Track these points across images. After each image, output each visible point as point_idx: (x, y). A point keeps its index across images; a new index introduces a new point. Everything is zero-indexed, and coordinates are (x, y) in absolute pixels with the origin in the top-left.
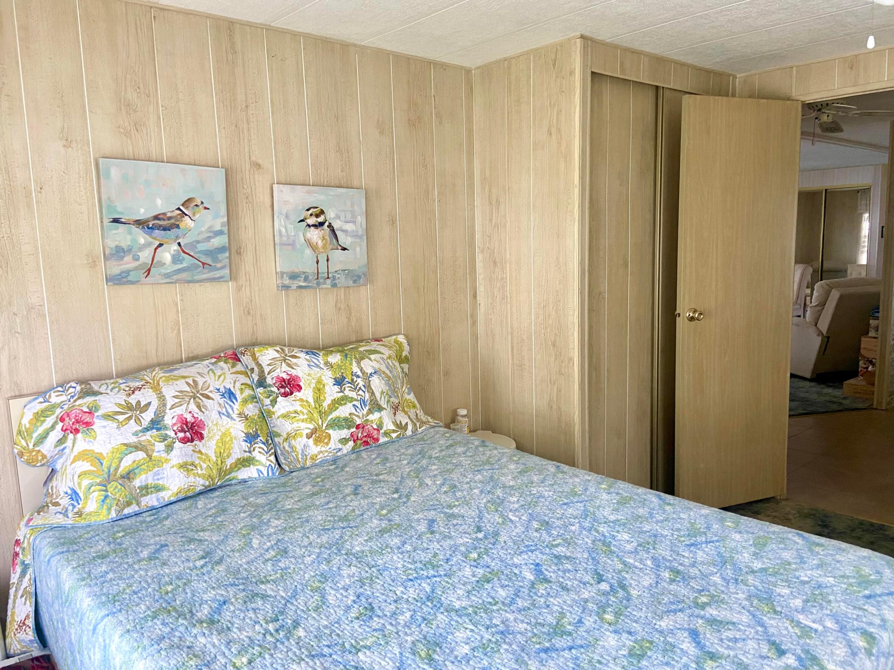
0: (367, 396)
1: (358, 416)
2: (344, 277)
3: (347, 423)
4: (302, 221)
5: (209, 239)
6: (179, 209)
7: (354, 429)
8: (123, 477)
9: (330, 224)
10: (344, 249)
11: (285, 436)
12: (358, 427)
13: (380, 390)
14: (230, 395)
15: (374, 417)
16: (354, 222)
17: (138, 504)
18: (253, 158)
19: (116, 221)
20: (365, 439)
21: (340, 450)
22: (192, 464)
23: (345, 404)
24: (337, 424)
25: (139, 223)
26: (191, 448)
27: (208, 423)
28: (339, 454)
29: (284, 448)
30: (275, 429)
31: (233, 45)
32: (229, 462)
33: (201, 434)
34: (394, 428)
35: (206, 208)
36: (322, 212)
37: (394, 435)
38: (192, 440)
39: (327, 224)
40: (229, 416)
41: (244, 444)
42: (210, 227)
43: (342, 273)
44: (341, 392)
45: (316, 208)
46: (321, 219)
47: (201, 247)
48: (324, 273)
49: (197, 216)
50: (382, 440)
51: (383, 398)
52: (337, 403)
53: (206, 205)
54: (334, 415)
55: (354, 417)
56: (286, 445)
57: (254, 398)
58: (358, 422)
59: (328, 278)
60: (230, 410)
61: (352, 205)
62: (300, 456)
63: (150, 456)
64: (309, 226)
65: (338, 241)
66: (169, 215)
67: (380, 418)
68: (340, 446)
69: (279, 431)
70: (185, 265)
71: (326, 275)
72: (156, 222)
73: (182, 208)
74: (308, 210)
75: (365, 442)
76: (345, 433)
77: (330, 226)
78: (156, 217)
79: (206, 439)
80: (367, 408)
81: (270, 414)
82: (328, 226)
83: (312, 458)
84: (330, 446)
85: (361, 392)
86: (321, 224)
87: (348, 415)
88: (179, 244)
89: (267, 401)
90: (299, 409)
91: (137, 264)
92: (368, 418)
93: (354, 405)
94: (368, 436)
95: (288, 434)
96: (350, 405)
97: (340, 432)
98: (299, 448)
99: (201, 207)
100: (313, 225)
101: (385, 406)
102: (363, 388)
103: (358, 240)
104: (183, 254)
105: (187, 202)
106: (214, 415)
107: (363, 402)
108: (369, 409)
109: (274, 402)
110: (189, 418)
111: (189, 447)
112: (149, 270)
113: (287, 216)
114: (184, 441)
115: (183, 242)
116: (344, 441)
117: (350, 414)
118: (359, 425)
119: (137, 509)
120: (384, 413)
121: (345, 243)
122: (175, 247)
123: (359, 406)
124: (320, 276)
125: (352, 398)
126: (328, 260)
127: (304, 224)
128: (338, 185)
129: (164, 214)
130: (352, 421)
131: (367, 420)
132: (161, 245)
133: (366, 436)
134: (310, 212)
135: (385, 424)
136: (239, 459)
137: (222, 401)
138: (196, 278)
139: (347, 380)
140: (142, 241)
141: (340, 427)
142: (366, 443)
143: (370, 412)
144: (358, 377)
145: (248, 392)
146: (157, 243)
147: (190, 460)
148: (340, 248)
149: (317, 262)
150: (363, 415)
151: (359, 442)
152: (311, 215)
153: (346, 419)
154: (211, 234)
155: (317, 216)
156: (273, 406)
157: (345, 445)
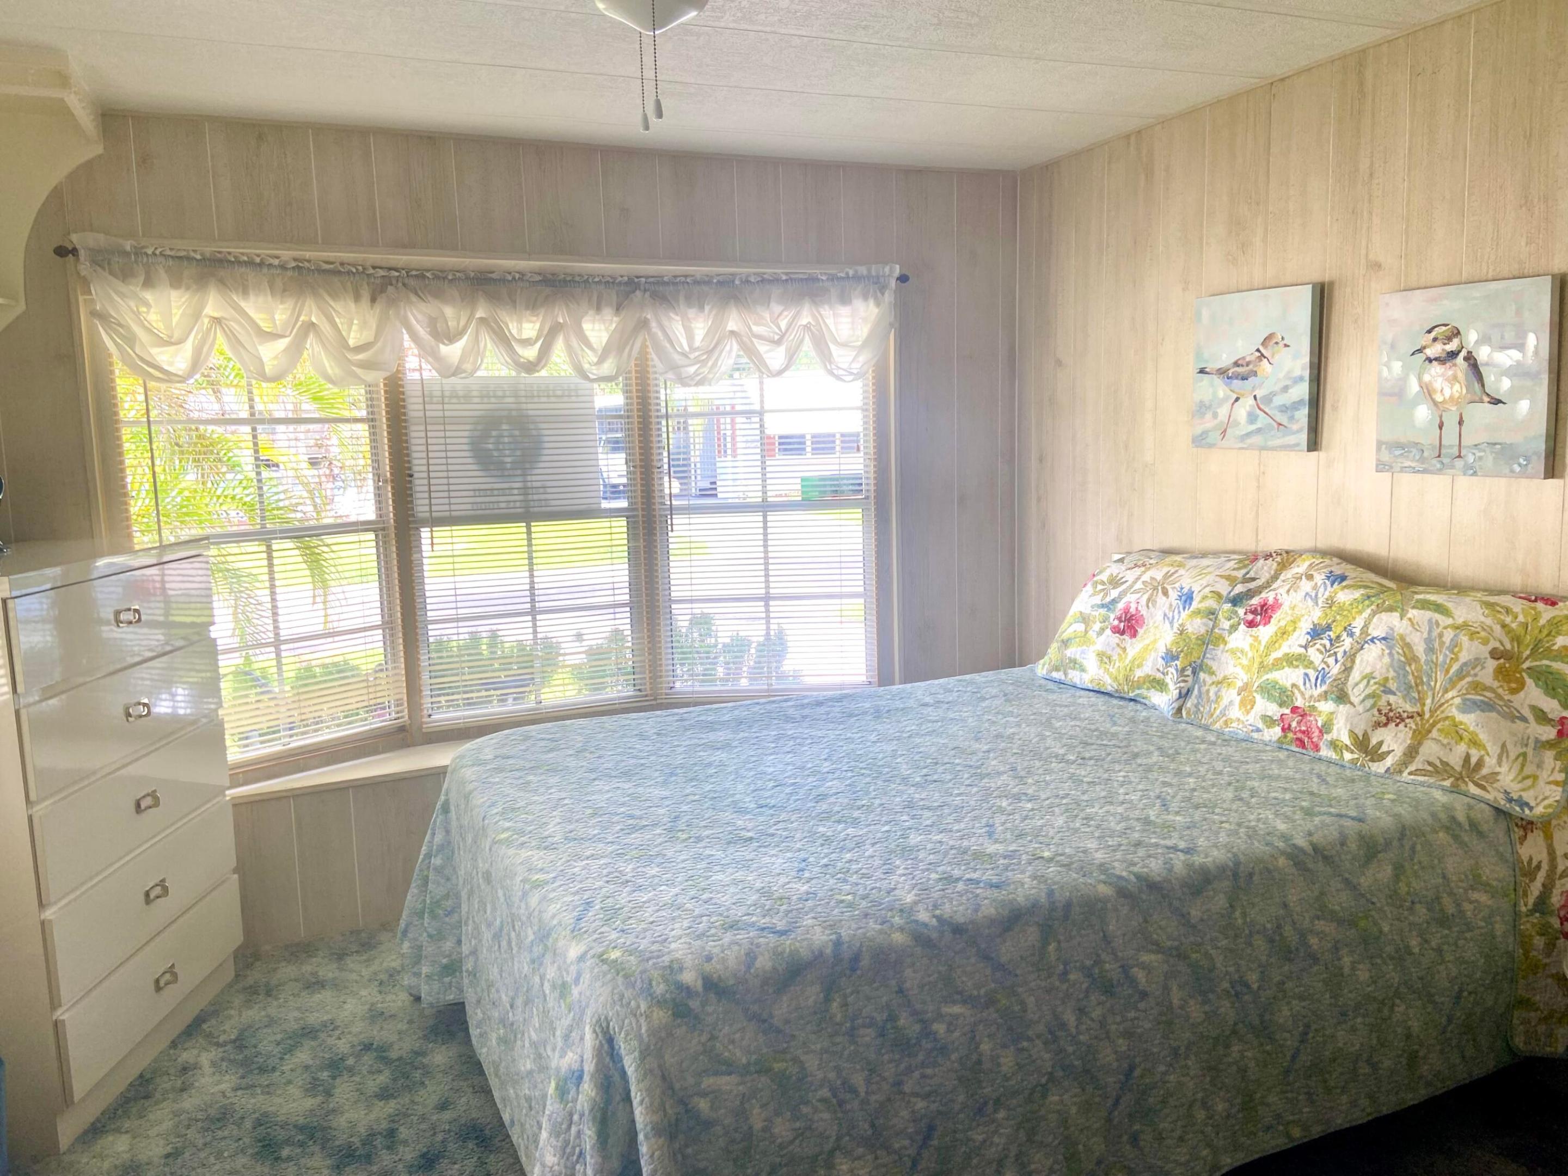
0: (1335, 670)
1: (1302, 694)
2: (1490, 458)
3: (1282, 696)
4: (1420, 351)
5: (1285, 389)
6: (1258, 350)
7: (1287, 711)
8: (1063, 641)
9: (1469, 353)
10: (1497, 402)
11: (1220, 677)
12: (1295, 710)
13: (1368, 670)
14: (1188, 598)
15: (1326, 707)
16: (1521, 347)
17: (1066, 674)
18: (1371, 257)
19: (1202, 371)
20: (1299, 735)
21: (1258, 730)
22: (1109, 658)
23: (1297, 667)
24: (1269, 690)
25: (1222, 372)
26: (1117, 640)
27: (1150, 622)
28: (1255, 735)
29: (1208, 691)
30: (1210, 663)
31: (1361, 84)
32: (1139, 673)
33: (1136, 631)
34: (1348, 743)
35: (1286, 346)
36: (1457, 333)
37: (1348, 756)
38: (1122, 633)
39: (1463, 354)
40: (1171, 623)
41: (1160, 660)
42: (1289, 372)
43: (1488, 450)
44: (1306, 647)
45: (1445, 325)
46: (1453, 346)
47: (1279, 400)
48: (1451, 446)
49: (1277, 357)
50: (1325, 752)
51: (1362, 686)
52: (1291, 660)
53: (1285, 342)
54: (1272, 676)
55: (1296, 691)
56: (1213, 690)
57: (1212, 614)
58: (1299, 703)
59: (1459, 456)
60: (1176, 617)
61: (1518, 312)
62: (1218, 712)
63: (1086, 632)
64: (1430, 360)
65: (1483, 386)
66: (1248, 359)
67: (1332, 713)
68: (1261, 726)
69: (1214, 668)
70: (1258, 425)
71: (1455, 451)
72: (1237, 369)
73: (1261, 349)
74: (1429, 332)
75: (1297, 739)
76: (1274, 710)
77: (1470, 358)
78: (1236, 364)
79: (1138, 637)
80: (1324, 688)
81: (1221, 640)
82: (1466, 359)
83: (1226, 723)
84: (1248, 717)
85: (1331, 661)
86: (1453, 355)
87: (1288, 686)
88: (1255, 397)
89: (1226, 625)
90: (1247, 648)
91: (1216, 422)
92: (1317, 704)
93: (1306, 675)
94: (1307, 733)
95: (1225, 678)
96: (1301, 671)
97: (1268, 704)
98: (1224, 702)
99: (1281, 344)
100: (1436, 359)
101: (1355, 700)
102: (1339, 656)
103: (1529, 383)
104: (1258, 411)
105: (1266, 341)
106: (1159, 616)
107: (1322, 676)
108: (1326, 692)
109: (1234, 628)
110: (1133, 610)
111: (1116, 638)
112: (1225, 431)
113: (1393, 347)
114: (1116, 630)
115: (1259, 394)
116: (1269, 721)
117: (1294, 685)
118: (1297, 708)
119: (1063, 678)
120: (1343, 709)
121: (1498, 390)
122: (1251, 401)
123: (1313, 680)
124: (1443, 451)
125: (1312, 663)
126: (1461, 423)
127: (1421, 357)
128: (1516, 273)
129: (1244, 358)
130: (1291, 697)
131: (1313, 708)
132: (1237, 399)
133: (1303, 732)
134: (1433, 334)
135: (1335, 728)
136: (1149, 676)
137: (1175, 603)
138: (1270, 443)
139: (1331, 633)
140: (1221, 394)
141: (1270, 697)
142: (1301, 743)
143: (1325, 696)
144: (1351, 634)
145: (1211, 603)
146: (1235, 396)
147: (1109, 652)
148: (1486, 399)
149: (1441, 427)
150: (1311, 697)
151: (1290, 735)
152: (1435, 340)
153: (1283, 691)
154: (1288, 383)
155: (1449, 339)
156: (1230, 633)
157: (1268, 727)
